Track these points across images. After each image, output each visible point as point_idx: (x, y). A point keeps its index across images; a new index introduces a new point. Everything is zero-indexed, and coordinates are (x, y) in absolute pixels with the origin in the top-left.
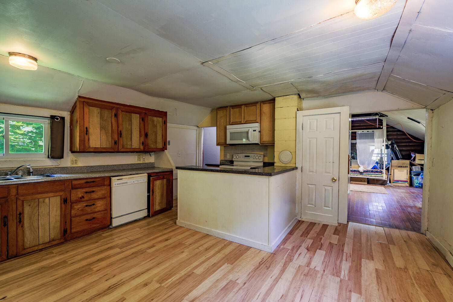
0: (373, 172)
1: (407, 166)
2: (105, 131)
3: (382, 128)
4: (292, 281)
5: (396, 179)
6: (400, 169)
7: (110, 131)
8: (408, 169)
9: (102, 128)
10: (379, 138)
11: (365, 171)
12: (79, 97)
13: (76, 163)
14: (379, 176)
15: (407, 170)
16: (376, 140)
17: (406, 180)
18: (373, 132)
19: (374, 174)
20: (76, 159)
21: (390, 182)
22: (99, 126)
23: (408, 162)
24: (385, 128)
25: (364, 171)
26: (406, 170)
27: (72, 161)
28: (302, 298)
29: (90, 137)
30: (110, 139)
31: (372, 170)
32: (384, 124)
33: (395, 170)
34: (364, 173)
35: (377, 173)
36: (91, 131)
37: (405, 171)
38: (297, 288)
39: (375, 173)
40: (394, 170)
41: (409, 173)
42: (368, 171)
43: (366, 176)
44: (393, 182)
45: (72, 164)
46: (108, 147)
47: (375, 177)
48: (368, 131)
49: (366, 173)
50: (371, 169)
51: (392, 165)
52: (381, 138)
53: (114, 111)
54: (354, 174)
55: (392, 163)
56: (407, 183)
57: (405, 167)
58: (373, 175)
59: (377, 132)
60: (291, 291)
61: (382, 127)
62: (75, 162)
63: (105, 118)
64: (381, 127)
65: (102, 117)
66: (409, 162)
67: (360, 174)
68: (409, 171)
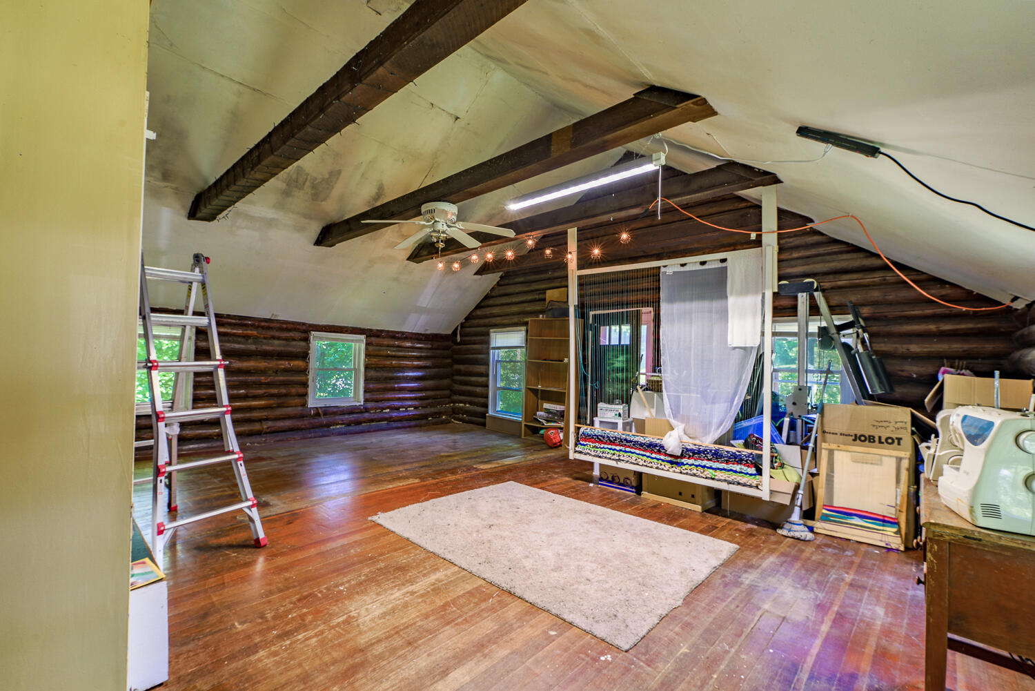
0: (721, 456)
1: (899, 439)
3: (758, 243)
5: (839, 502)
6: (859, 448)
8: (901, 454)
10: (745, 292)
11: (691, 450)
14: (745, 479)
15: (899, 460)
16: (732, 301)
17: (890, 513)
18: (724, 265)
19: (725, 466)
21: (809, 514)
23: (903, 415)
24: (770, 240)
25: (688, 453)
26: (894, 460)
31: (717, 447)
32: (770, 221)
33: (836, 453)
34: (685, 461)
35: (737, 467)
37: (890, 464)
39: (730, 466)
40: (831, 452)
41: (904, 475)
42: (699, 452)
43: (694, 475)
44: (825, 518)
47: (729, 483)
48: (703, 263)
49: (691, 461)
50: (715, 443)
51: (827, 429)
52: (756, 293)
54: (649, 459)
55: (826, 419)
56: (891, 530)
57: (890, 441)
58: (719, 475)
59: (738, 261)
61: (759, 237)
64: (753, 236)
66: (908, 419)
67: (671, 462)
68: (905, 464)
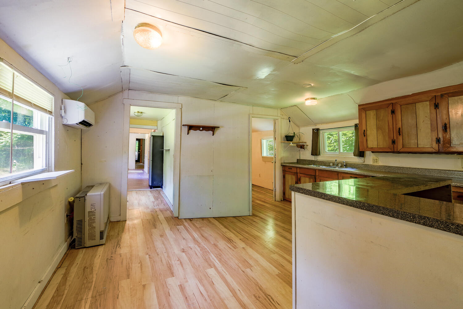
2: (382, 131)
4: (223, 302)
7: (387, 131)
9: (378, 128)
12: (359, 106)
13: (377, 162)
20: (376, 158)
22: (375, 127)
27: (374, 159)
28: (201, 293)
29: (368, 138)
30: (387, 138)
36: (368, 133)
38: (212, 298)
45: (374, 162)
46: (385, 147)
53: (390, 108)
60: (213, 292)
62: (375, 161)
63: (381, 118)
65: (378, 118)
